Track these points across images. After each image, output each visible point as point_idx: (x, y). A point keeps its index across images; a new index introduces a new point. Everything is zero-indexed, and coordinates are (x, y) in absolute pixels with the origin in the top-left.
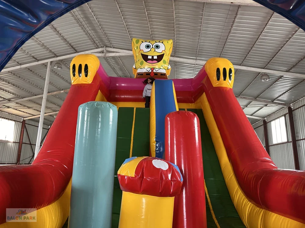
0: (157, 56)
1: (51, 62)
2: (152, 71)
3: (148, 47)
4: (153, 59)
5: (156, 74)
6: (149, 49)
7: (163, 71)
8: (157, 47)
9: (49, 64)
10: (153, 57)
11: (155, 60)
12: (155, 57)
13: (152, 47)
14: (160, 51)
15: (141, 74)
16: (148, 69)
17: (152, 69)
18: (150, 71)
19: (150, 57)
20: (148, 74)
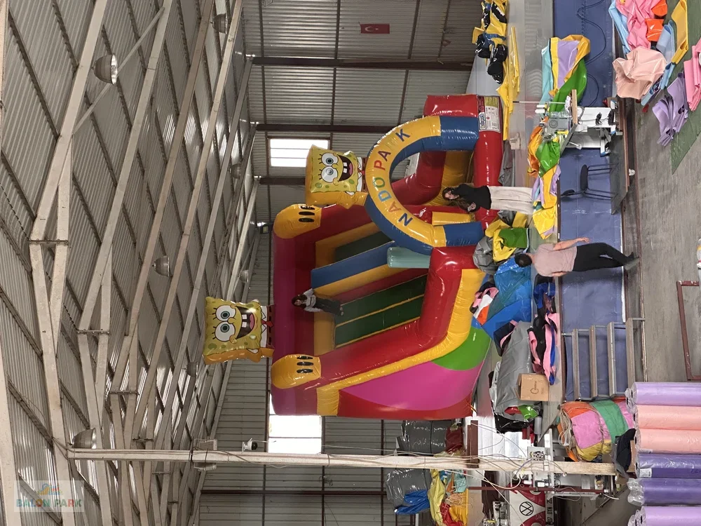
0: (241, 315)
2: (265, 323)
4: (248, 321)
5: (270, 318)
6: (231, 326)
7: (265, 309)
8: (225, 315)
10: (243, 321)
11: (248, 317)
12: (245, 317)
13: (227, 323)
15: (270, 340)
16: (263, 328)
17: (263, 322)
18: (266, 326)
19: (245, 325)
20: (269, 330)
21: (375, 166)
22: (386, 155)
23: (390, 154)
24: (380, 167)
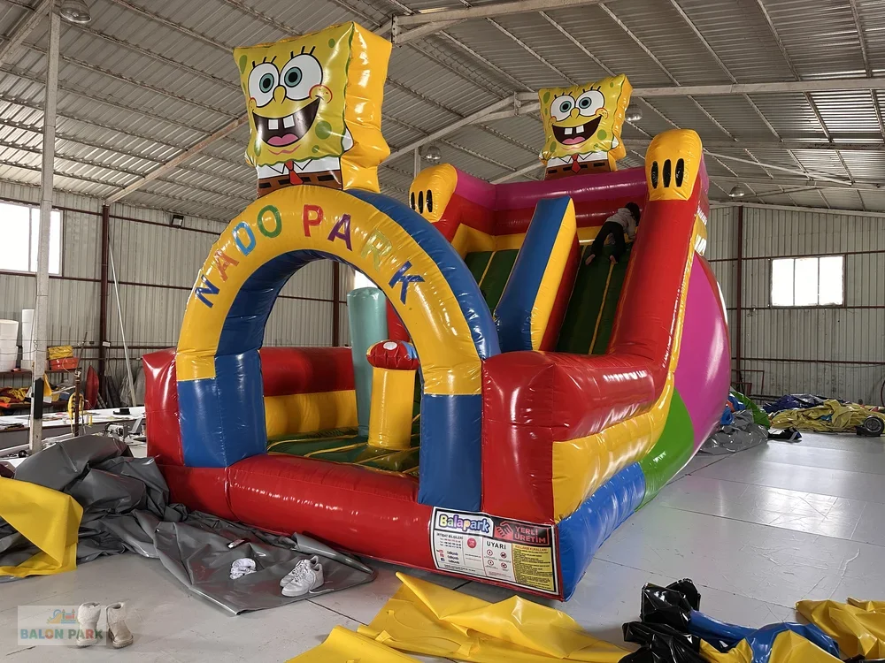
0: (584, 125)
1: (420, 147)
2: (575, 160)
3: (565, 107)
4: (574, 135)
5: (584, 165)
6: (568, 114)
7: (600, 156)
8: (585, 103)
9: (416, 152)
10: (574, 129)
11: (580, 135)
12: (580, 130)
13: (573, 107)
14: (589, 112)
15: (553, 171)
16: (567, 159)
17: (575, 157)
18: (571, 162)
19: (568, 132)
20: (567, 168)
21: (308, 208)
22: (341, 236)
23: (349, 247)
24: (307, 223)
